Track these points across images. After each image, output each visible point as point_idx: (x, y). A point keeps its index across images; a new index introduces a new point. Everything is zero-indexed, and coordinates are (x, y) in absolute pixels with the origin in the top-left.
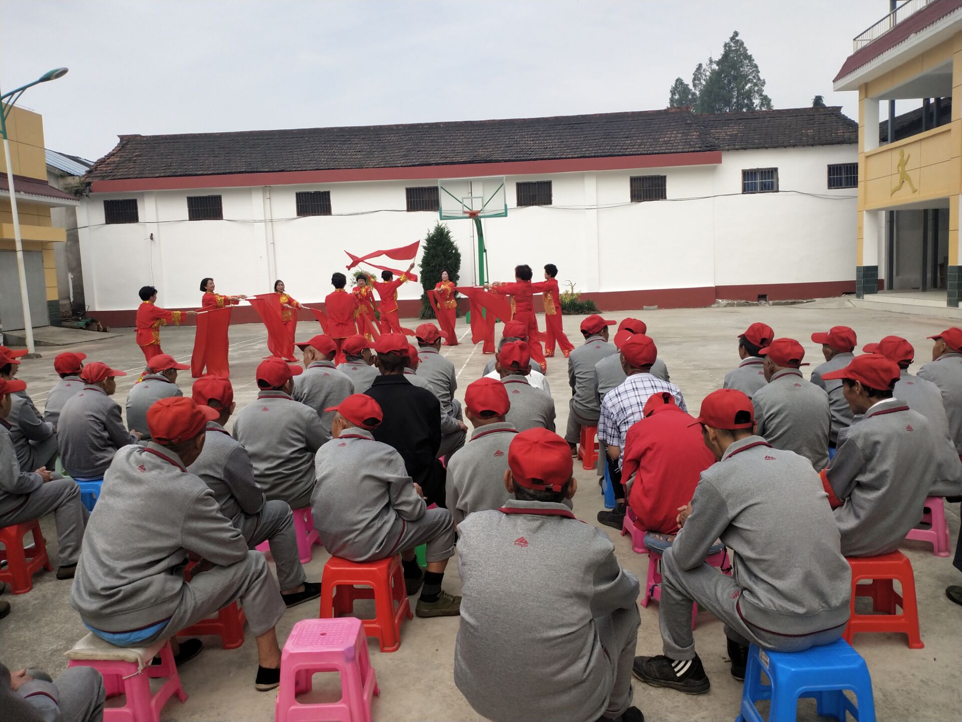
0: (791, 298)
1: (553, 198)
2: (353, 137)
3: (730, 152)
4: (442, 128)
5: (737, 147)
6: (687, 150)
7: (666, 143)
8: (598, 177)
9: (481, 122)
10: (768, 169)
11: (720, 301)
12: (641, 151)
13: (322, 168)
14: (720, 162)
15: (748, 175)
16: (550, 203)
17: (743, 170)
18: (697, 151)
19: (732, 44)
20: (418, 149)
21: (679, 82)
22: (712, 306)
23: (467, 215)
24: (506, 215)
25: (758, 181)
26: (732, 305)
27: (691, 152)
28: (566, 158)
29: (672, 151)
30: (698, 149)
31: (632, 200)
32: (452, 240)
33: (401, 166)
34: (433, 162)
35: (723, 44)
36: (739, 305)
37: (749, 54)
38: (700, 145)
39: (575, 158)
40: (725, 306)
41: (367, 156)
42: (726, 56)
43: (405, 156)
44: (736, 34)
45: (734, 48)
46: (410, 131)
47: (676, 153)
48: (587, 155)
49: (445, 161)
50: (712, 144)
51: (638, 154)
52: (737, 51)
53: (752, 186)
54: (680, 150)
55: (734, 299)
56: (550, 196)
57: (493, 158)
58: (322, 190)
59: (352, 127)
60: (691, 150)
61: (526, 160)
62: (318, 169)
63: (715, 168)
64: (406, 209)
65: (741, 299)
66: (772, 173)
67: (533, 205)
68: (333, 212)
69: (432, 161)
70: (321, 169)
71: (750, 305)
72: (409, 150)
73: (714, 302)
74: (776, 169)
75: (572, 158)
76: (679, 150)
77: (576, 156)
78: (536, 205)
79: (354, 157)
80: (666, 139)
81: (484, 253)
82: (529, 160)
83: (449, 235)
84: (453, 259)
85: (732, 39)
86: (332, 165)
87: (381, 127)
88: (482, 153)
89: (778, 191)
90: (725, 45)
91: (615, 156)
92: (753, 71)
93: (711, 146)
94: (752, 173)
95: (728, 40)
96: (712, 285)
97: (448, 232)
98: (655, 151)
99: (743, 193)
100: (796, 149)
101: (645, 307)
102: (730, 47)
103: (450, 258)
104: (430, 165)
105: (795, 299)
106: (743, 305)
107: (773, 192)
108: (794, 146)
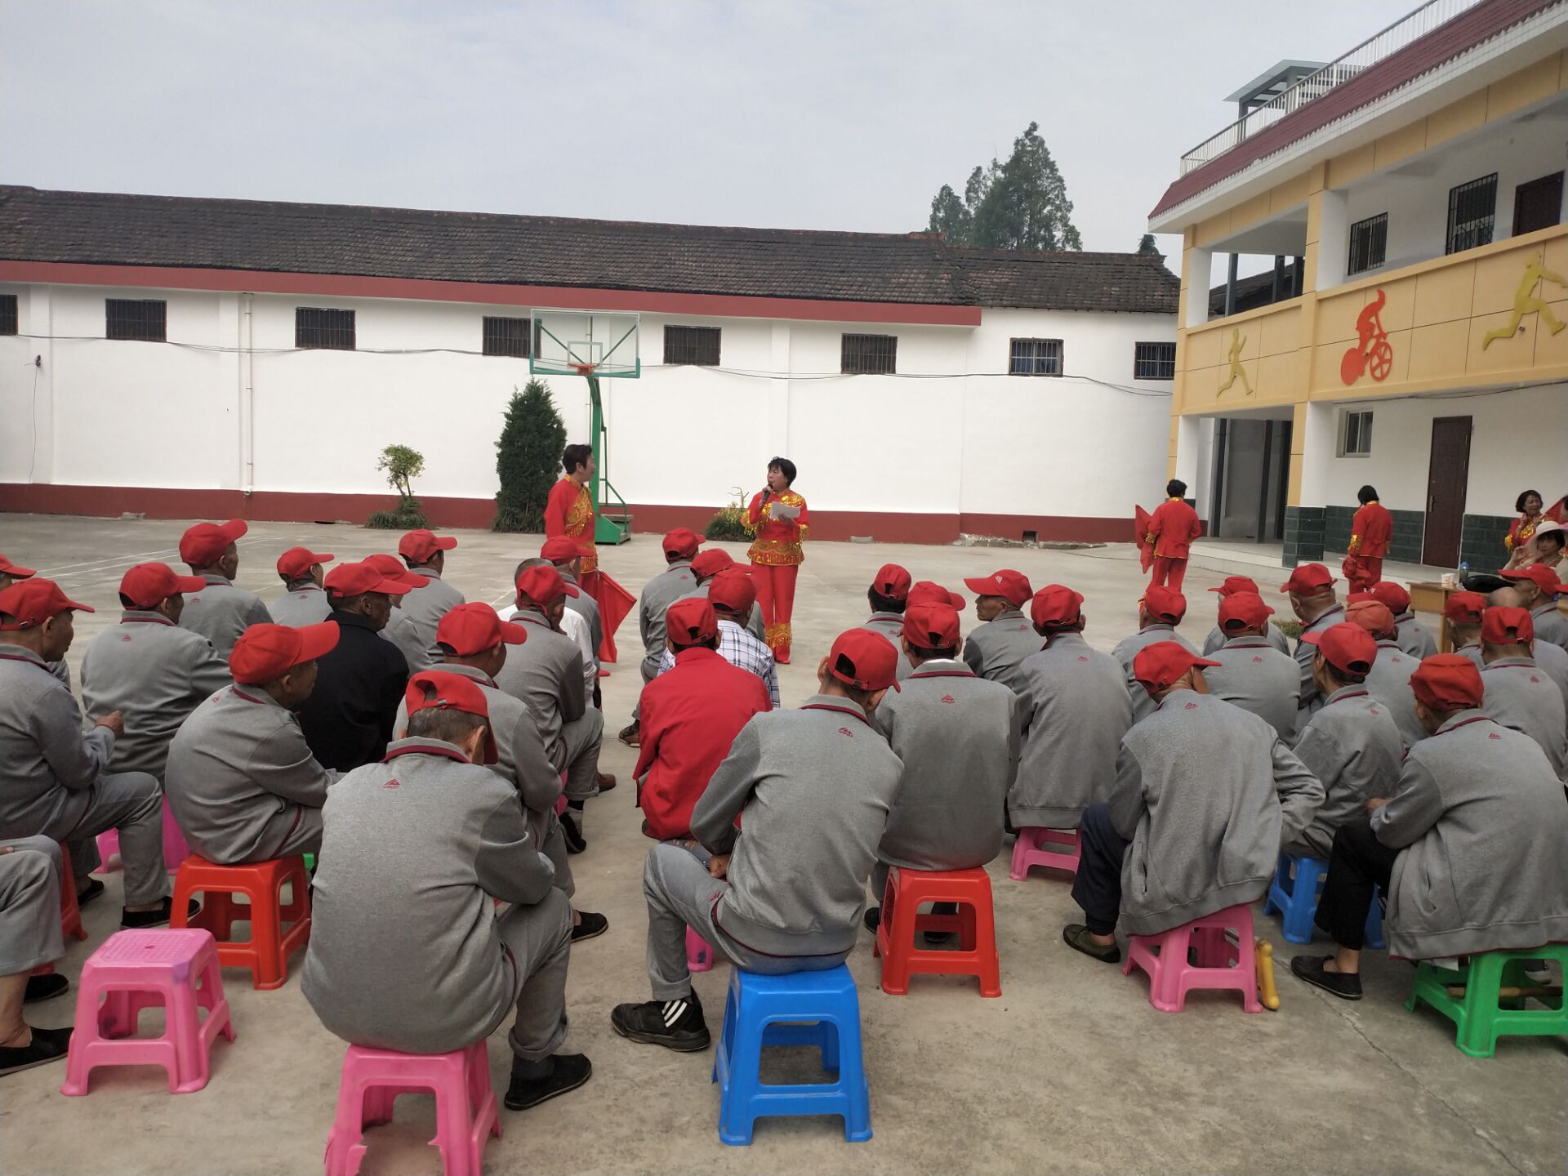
0: (1071, 540)
1: (722, 356)
2: (402, 225)
3: (994, 310)
4: (553, 226)
5: (1005, 303)
6: (930, 300)
7: (901, 286)
8: (793, 329)
9: (617, 223)
10: (1046, 340)
11: (967, 536)
12: (862, 295)
13: (344, 272)
14: (979, 324)
15: (1018, 346)
16: (715, 361)
17: (1012, 339)
18: (946, 304)
19: (1027, 142)
20: (509, 257)
21: (946, 191)
22: (955, 543)
23: (575, 370)
24: (637, 376)
25: (1034, 358)
26: (984, 544)
27: (937, 303)
28: (745, 295)
29: (908, 299)
30: (947, 301)
31: (843, 371)
32: (554, 407)
33: (478, 282)
34: (533, 280)
35: (1014, 140)
36: (994, 545)
37: (1051, 160)
38: (951, 295)
39: (759, 296)
40: (973, 545)
41: (422, 259)
42: (1017, 159)
43: (486, 265)
44: (1034, 127)
45: (1029, 149)
46: (499, 226)
47: (914, 303)
48: (779, 293)
49: (550, 280)
50: (969, 295)
51: (856, 300)
52: (1033, 153)
53: (1024, 365)
54: (921, 300)
55: (986, 535)
56: (717, 351)
57: (630, 283)
58: (342, 308)
59: (402, 210)
60: (936, 300)
61: (682, 292)
62: (336, 273)
63: (970, 333)
64: (481, 351)
65: (998, 535)
66: (1055, 346)
67: (689, 363)
68: (358, 345)
69: (529, 277)
70: (341, 274)
71: (1011, 546)
72: (493, 257)
73: (957, 538)
74: (1061, 342)
75: (754, 295)
76: (918, 300)
77: (761, 293)
78: (694, 363)
79: (400, 259)
80: (901, 280)
81: (602, 433)
82: (687, 292)
83: (550, 398)
84: (553, 438)
85: (1028, 134)
86: (361, 268)
87: (451, 214)
88: (613, 273)
89: (1061, 375)
90: (1017, 143)
91: (820, 299)
92: (1056, 187)
93: (967, 298)
94: (1024, 344)
95: (1021, 135)
96: (957, 512)
97: (548, 395)
98: (882, 298)
99: (1010, 374)
100: (1091, 315)
101: (853, 537)
102: (1024, 145)
103: (548, 436)
104: (525, 283)
105: (1077, 541)
106: (1001, 545)
107: (1054, 376)
108: (1089, 309)
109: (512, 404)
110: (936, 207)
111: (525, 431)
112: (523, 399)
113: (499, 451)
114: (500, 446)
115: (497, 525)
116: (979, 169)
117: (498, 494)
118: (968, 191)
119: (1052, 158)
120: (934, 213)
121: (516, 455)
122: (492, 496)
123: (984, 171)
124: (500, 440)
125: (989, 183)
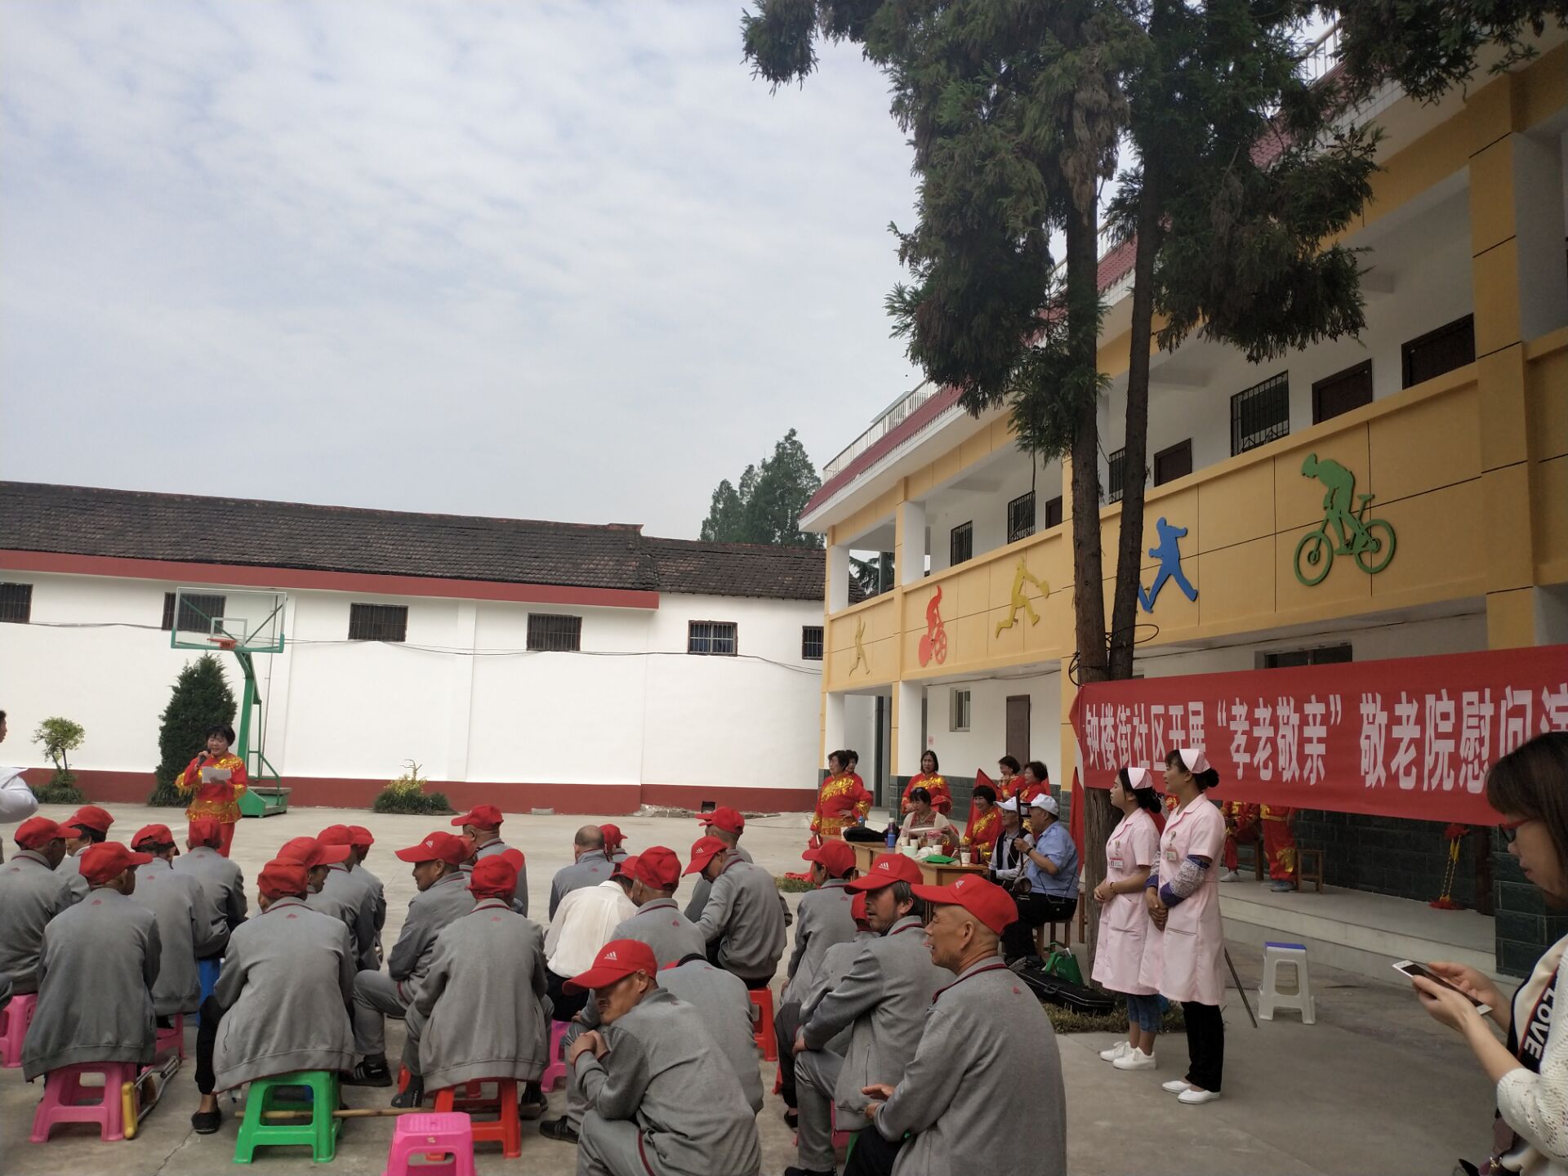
1: (408, 633)
2: (102, 504)
3: (672, 595)
4: (257, 508)
5: (682, 588)
6: (612, 585)
7: (588, 571)
8: (479, 609)
9: (323, 507)
10: (721, 623)
11: (647, 807)
12: (549, 579)
13: (24, 547)
14: (656, 606)
15: (696, 628)
16: (400, 637)
17: (690, 621)
18: (627, 588)
19: (787, 445)
20: (203, 536)
21: (725, 485)
22: (635, 814)
23: (218, 645)
24: (281, 651)
25: (712, 639)
26: (662, 815)
27: (619, 588)
28: (432, 576)
29: (592, 584)
30: (629, 586)
31: (529, 648)
32: (225, 680)
33: (163, 559)
34: (219, 559)
35: (775, 444)
36: (672, 815)
37: (810, 462)
38: (634, 581)
39: (446, 577)
40: (653, 816)
41: (112, 537)
42: (779, 459)
43: (178, 543)
44: (793, 432)
45: (789, 451)
46: (202, 507)
47: (597, 587)
48: (466, 575)
49: (239, 559)
50: (650, 581)
51: (542, 583)
52: (792, 456)
53: (701, 644)
54: (604, 584)
55: (667, 806)
56: (404, 628)
57: (320, 563)
58: (19, 582)
59: (104, 490)
60: (619, 585)
61: (371, 572)
62: (17, 549)
63: (651, 615)
64: (160, 625)
65: (678, 806)
66: (729, 629)
67: (374, 639)
68: (32, 619)
69: (217, 556)
70: (22, 550)
71: (689, 816)
72: (186, 536)
73: (638, 809)
74: (735, 625)
75: (441, 577)
76: (602, 584)
77: (449, 575)
78: (379, 639)
79: (89, 536)
80: (592, 566)
82: (375, 573)
85: (787, 438)
86: (44, 545)
87: (154, 495)
88: (306, 554)
89: (736, 655)
90: (778, 445)
91: (507, 581)
93: (648, 583)
94: (702, 626)
95: (782, 440)
96: (638, 783)
98: (567, 582)
99: (688, 653)
100: (762, 600)
101: (533, 809)
102: (785, 448)
104: (212, 562)
105: (753, 810)
106: (679, 816)
107: (730, 655)
108: (759, 596)
109: (181, 678)
110: (716, 499)
111: (190, 704)
112: (193, 673)
113: (163, 724)
114: (164, 719)
115: (154, 799)
116: (751, 467)
117: (159, 768)
118: (742, 485)
119: (810, 460)
120: (715, 504)
121: (179, 728)
122: (152, 770)
123: (756, 469)
124: (164, 714)
125: (759, 480)
